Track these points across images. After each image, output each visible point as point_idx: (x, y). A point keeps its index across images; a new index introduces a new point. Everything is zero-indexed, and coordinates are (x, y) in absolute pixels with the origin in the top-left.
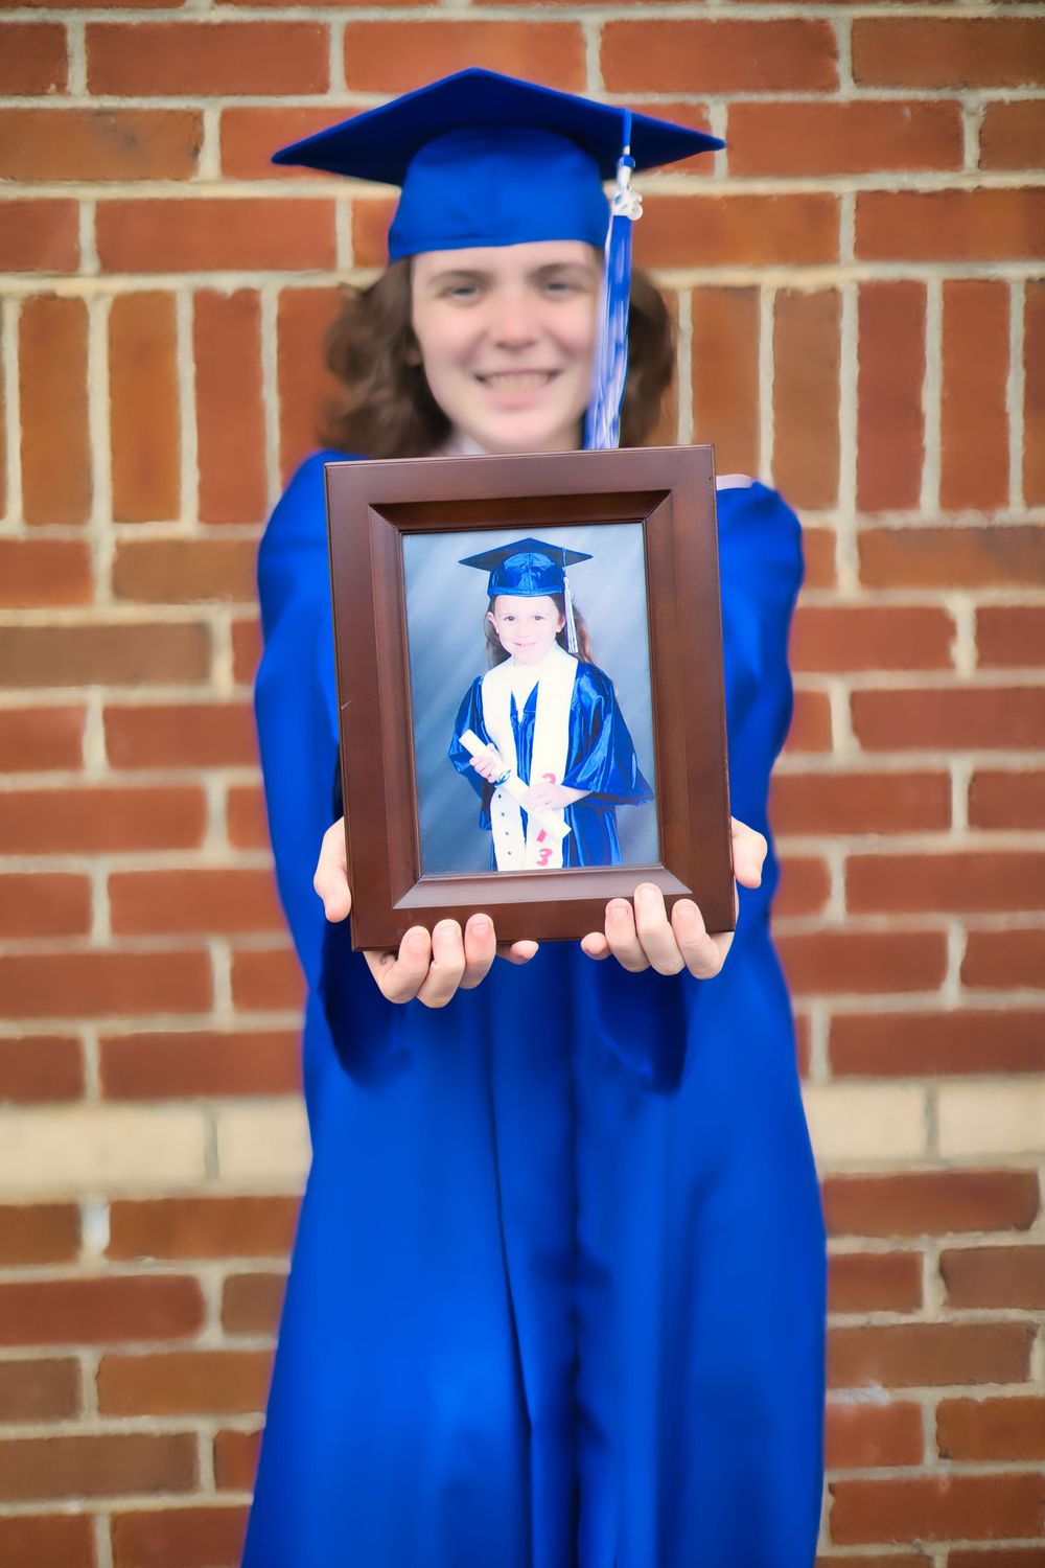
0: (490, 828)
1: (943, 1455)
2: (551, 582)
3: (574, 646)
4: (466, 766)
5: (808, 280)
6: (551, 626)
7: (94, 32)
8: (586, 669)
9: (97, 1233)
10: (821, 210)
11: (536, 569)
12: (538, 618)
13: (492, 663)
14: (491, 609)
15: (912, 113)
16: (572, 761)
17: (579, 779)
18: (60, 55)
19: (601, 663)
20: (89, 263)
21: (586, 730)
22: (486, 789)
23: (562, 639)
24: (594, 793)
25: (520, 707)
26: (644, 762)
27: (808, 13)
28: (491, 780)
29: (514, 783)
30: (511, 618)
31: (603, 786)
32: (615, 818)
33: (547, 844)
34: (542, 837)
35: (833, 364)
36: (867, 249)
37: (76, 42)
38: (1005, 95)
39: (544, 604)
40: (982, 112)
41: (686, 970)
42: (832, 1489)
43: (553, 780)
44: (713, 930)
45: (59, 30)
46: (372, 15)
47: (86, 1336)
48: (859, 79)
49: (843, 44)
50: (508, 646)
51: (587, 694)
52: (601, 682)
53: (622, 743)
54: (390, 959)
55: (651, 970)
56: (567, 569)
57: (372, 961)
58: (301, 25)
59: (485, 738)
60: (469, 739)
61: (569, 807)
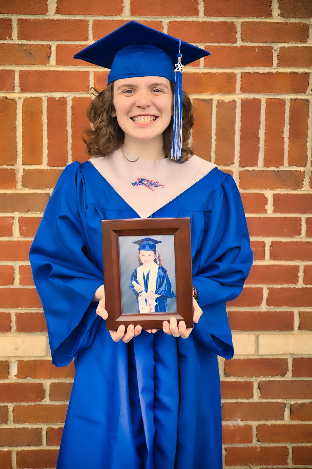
0: (138, 303)
1: (258, 441)
2: (153, 247)
3: (158, 262)
4: (133, 289)
5: (227, 98)
6: (153, 257)
7: (20, 21)
8: (161, 267)
9: (14, 370)
10: (231, 78)
11: (149, 245)
12: (150, 256)
13: (139, 265)
14: (139, 253)
15: (258, 50)
16: (157, 288)
17: (159, 292)
18: (10, 28)
19: (164, 266)
20: (17, 89)
21: (160, 281)
22: (137, 294)
23: (155, 260)
24: (162, 296)
25: (145, 276)
26: (173, 289)
27: (229, 20)
28: (139, 292)
29: (144, 293)
30: (144, 256)
31: (164, 294)
32: (167, 301)
33: (151, 307)
34: (150, 305)
35: (234, 123)
36: (244, 90)
37: (15, 24)
38: (286, 45)
39: (151, 252)
40: (278, 50)
41: (180, 336)
42: (226, 449)
43: (153, 292)
44: (188, 327)
45: (10, 20)
46: (101, 18)
47: (11, 401)
48: (243, 40)
49: (239, 29)
50: (143, 262)
51: (161, 273)
52: (164, 270)
53: (169, 285)
54: (115, 332)
55: (172, 335)
56: (156, 245)
57: (111, 332)
58: (80, 20)
59: (137, 282)
60: (134, 283)
61: (156, 298)
